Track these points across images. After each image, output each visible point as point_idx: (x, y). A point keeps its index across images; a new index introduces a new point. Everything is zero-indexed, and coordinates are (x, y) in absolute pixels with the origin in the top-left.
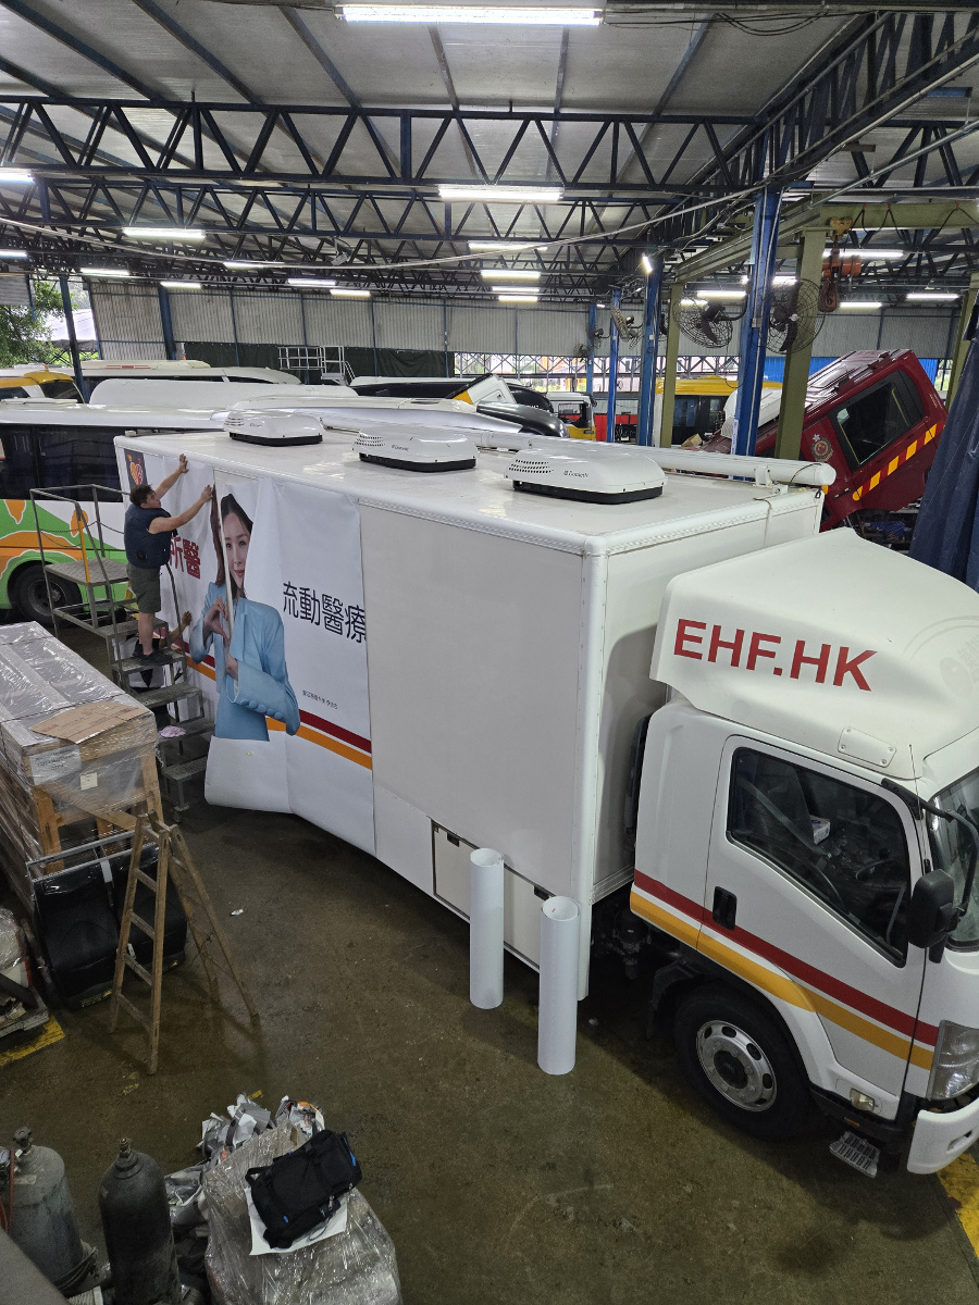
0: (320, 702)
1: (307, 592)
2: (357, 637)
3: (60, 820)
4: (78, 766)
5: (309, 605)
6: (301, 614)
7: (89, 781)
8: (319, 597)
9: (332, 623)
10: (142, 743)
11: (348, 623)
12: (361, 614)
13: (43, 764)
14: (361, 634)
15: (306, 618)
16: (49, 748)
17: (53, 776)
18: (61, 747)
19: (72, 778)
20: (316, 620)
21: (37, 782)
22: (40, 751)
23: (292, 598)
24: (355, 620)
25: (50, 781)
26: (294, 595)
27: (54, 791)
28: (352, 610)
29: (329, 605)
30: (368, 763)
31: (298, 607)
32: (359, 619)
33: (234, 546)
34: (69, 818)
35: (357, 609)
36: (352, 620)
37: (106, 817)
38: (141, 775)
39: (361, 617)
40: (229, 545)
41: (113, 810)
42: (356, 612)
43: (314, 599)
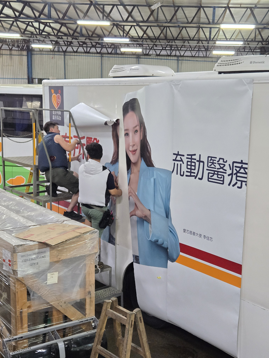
0: (197, 237)
1: (193, 157)
2: (239, 184)
3: (29, 307)
4: (48, 265)
5: (195, 166)
6: (186, 173)
7: (53, 278)
8: (204, 159)
9: (215, 177)
10: (88, 253)
11: (231, 174)
12: (244, 166)
13: (26, 261)
14: (242, 181)
15: (191, 176)
16: (30, 248)
17: (31, 271)
18: (39, 249)
19: (42, 274)
20: (200, 176)
21: (20, 275)
22: (25, 250)
23: (179, 163)
24: (238, 172)
25: (27, 275)
26: (182, 160)
27: (29, 283)
28: (235, 164)
29: (213, 163)
30: (238, 283)
31: (184, 168)
32: (242, 171)
33: (131, 134)
34: (37, 306)
35: (242, 162)
36: (235, 172)
37: (59, 308)
38: (85, 278)
39: (245, 168)
40: (127, 134)
41: (65, 303)
42: (240, 165)
43: (200, 161)
